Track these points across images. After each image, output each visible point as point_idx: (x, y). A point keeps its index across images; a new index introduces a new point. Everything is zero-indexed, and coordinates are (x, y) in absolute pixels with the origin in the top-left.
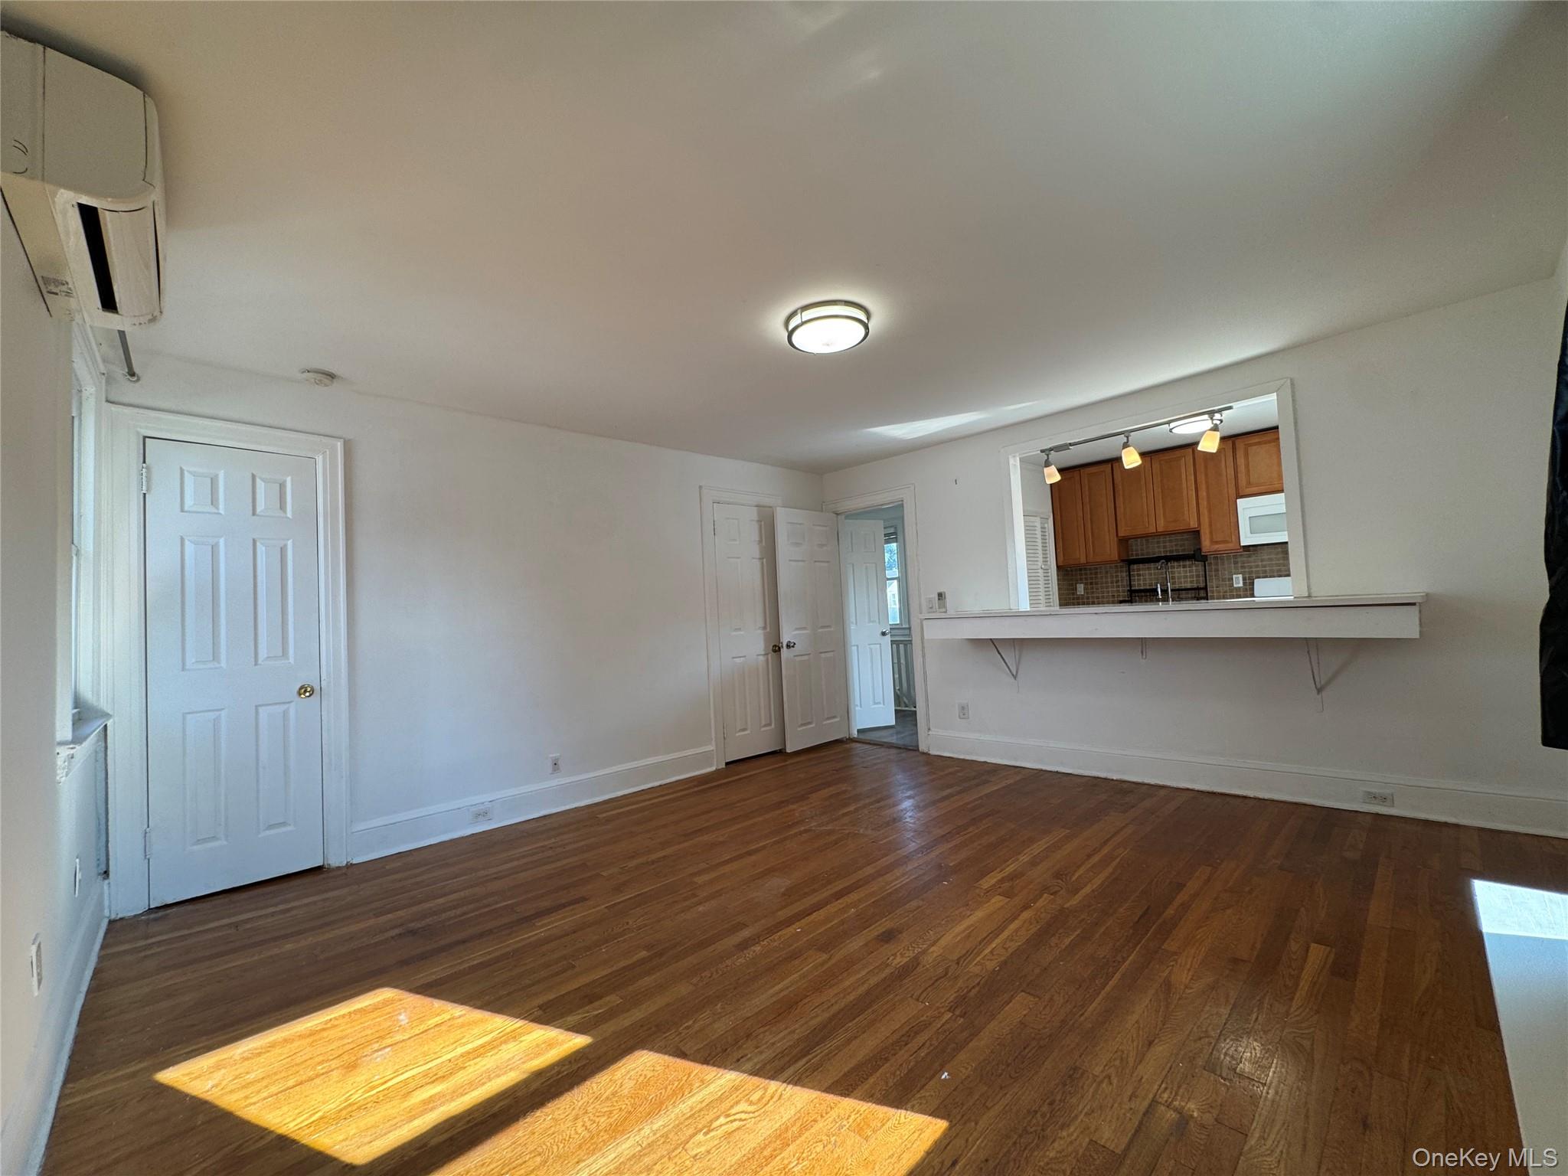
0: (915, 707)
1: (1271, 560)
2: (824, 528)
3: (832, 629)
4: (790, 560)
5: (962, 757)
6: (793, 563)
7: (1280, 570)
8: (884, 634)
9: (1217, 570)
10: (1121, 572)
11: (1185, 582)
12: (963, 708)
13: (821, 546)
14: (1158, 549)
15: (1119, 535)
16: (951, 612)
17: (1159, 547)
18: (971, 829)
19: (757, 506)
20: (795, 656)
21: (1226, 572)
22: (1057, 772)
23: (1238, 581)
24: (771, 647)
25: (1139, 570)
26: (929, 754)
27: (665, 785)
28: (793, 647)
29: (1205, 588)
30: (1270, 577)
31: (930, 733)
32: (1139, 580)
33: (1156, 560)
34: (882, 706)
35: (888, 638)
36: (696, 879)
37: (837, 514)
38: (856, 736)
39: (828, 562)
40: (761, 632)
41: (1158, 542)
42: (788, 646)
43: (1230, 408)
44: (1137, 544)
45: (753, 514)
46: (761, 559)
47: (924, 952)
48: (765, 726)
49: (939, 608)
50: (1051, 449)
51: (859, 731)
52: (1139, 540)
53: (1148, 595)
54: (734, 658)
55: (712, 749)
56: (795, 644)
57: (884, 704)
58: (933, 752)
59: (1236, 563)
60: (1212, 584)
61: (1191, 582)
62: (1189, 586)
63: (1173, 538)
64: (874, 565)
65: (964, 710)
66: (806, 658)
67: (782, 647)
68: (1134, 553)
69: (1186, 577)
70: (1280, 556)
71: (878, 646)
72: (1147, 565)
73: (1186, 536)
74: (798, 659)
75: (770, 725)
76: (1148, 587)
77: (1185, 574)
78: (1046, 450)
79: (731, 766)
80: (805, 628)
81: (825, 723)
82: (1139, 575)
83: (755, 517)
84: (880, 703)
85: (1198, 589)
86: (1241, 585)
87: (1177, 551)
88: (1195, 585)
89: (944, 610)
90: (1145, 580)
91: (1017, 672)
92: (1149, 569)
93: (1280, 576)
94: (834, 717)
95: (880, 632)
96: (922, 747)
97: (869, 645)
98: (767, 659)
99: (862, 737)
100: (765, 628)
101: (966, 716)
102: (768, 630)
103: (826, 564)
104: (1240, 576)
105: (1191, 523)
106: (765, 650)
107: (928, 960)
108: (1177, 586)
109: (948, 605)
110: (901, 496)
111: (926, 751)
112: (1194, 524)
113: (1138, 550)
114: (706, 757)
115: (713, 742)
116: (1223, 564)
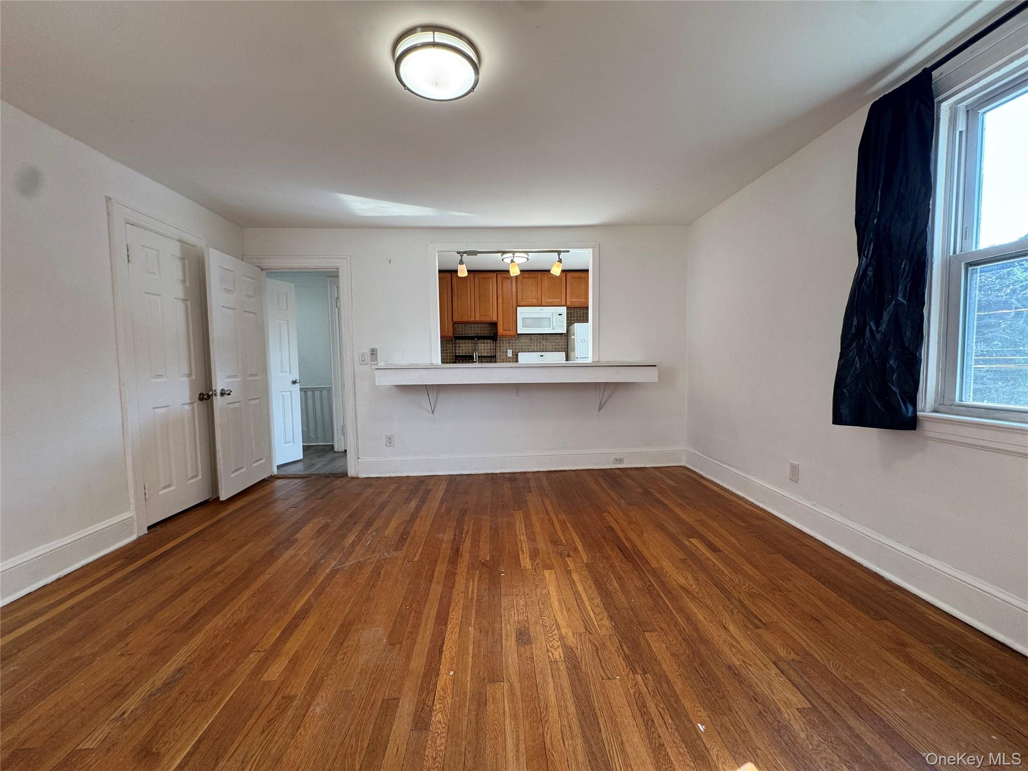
0: (333, 442)
1: (525, 342)
2: (251, 280)
3: (258, 378)
4: (223, 307)
5: (388, 475)
6: (224, 310)
7: (528, 349)
8: (294, 382)
9: (500, 347)
10: (449, 344)
11: (484, 352)
12: (390, 438)
13: (250, 297)
14: (471, 332)
15: (454, 320)
16: (382, 364)
17: (471, 330)
18: (466, 528)
19: (179, 241)
20: (228, 404)
21: (504, 348)
22: (461, 475)
23: (510, 353)
24: (198, 396)
25: (459, 343)
26: (359, 478)
27: (65, 576)
28: (229, 394)
29: (495, 357)
30: (524, 352)
31: (359, 460)
32: (459, 349)
33: (471, 338)
34: (292, 444)
35: (297, 386)
36: (266, 677)
37: (262, 270)
38: (276, 473)
39: (255, 313)
40: (186, 380)
41: (471, 327)
42: (222, 394)
43: (568, 251)
44: (459, 328)
45: (175, 249)
46: (185, 300)
47: (562, 638)
48: (192, 477)
49: (372, 361)
50: (465, 252)
51: (279, 467)
52: (460, 325)
53: (468, 359)
54: (154, 408)
55: (130, 515)
56: (231, 391)
57: (294, 443)
58: (362, 475)
59: (509, 343)
60: (498, 354)
61: (487, 352)
62: (486, 355)
63: (479, 325)
64: (286, 322)
65: (390, 440)
66: (237, 405)
67: (216, 395)
68: (457, 333)
69: (484, 349)
70: (529, 341)
71: (289, 393)
72: (464, 341)
73: (486, 325)
74: (232, 406)
75: (196, 476)
76: (464, 354)
77: (484, 348)
78: (462, 252)
79: (154, 529)
80: (235, 376)
81: (254, 465)
82: (459, 347)
83: (178, 253)
84: (290, 442)
85: (491, 357)
86: (511, 356)
87: (481, 333)
88: (489, 355)
89: (376, 363)
90: (462, 350)
91: (434, 409)
92: (465, 343)
93: (529, 352)
94: (261, 459)
95: (292, 380)
96: (351, 473)
97: (281, 392)
98: (193, 409)
99: (284, 472)
100: (190, 375)
101: (392, 444)
102: (194, 377)
103: (253, 315)
104: (511, 350)
105: (494, 318)
106: (190, 398)
107: (571, 640)
108: (480, 355)
109: (379, 358)
110: (337, 265)
111: (355, 475)
112: (495, 319)
113: (462, 331)
114: (125, 526)
115: (132, 507)
116: (503, 343)
